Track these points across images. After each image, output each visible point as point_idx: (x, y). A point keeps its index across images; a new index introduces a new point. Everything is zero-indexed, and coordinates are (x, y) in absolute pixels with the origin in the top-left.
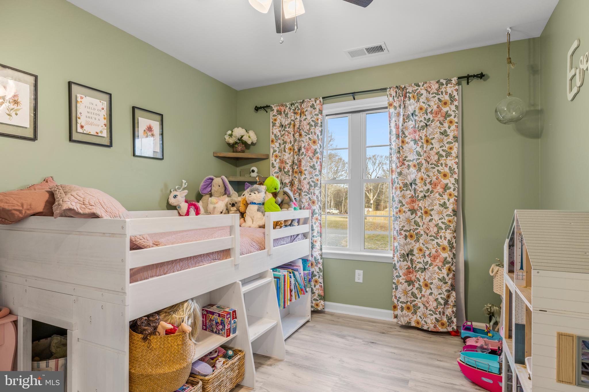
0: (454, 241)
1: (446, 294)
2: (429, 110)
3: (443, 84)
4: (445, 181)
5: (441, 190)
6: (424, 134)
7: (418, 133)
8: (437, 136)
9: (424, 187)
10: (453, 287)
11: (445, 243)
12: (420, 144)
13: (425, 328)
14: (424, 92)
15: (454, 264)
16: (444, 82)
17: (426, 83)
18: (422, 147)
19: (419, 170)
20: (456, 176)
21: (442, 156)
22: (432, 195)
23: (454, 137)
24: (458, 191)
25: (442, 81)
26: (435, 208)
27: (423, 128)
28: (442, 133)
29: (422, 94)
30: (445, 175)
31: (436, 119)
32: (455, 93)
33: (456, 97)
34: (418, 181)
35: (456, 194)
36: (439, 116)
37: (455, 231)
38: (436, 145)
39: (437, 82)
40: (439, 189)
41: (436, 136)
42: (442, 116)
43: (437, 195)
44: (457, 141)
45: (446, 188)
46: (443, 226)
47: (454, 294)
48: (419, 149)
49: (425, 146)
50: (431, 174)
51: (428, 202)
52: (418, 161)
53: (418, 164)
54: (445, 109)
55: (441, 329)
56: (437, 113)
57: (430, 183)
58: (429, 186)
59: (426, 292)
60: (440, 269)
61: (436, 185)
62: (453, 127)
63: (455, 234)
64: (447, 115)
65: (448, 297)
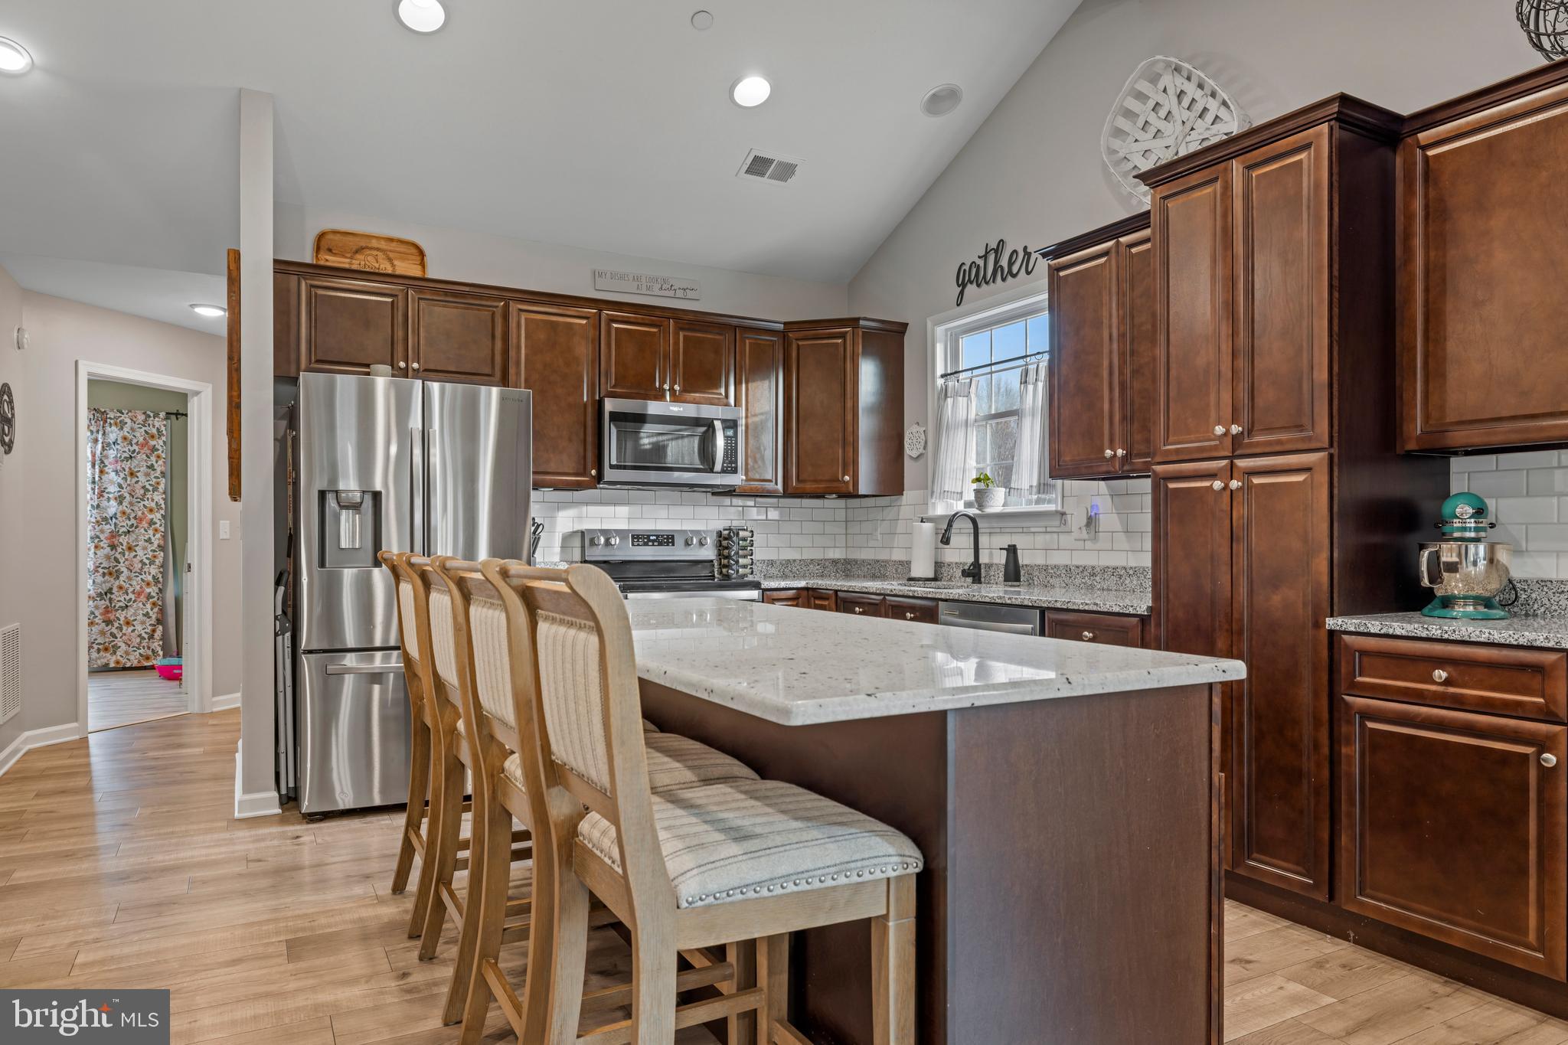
0: (160, 576)
1: (150, 628)
2: (135, 441)
3: (150, 417)
4: (150, 516)
5: (146, 525)
6: (128, 466)
7: (120, 463)
8: (144, 469)
9: (128, 522)
10: (159, 621)
11: (150, 578)
12: (122, 475)
13: (128, 665)
14: (128, 421)
15: (160, 599)
16: (152, 415)
17: (131, 411)
18: (125, 479)
19: (121, 503)
20: (162, 512)
21: (148, 490)
22: (137, 530)
23: (161, 473)
24: (165, 527)
25: (148, 413)
26: (140, 543)
27: (127, 459)
28: (148, 467)
29: (126, 423)
30: (151, 510)
31: (142, 451)
32: (163, 428)
33: (164, 432)
34: (118, 515)
35: (163, 530)
36: (146, 449)
37: (162, 566)
38: (142, 478)
39: (144, 413)
40: (145, 524)
41: (142, 469)
42: (149, 449)
43: (142, 531)
44: (164, 477)
45: (151, 523)
46: (147, 562)
47: (160, 628)
48: (120, 480)
49: (129, 479)
50: (136, 509)
51: (133, 537)
52: (119, 494)
53: (120, 496)
54: (152, 443)
55: (146, 664)
56: (143, 446)
57: (135, 518)
58: (133, 521)
59: (128, 630)
60: (144, 605)
61: (141, 520)
62: (160, 462)
63: (161, 570)
64: (154, 449)
65: (154, 631)
